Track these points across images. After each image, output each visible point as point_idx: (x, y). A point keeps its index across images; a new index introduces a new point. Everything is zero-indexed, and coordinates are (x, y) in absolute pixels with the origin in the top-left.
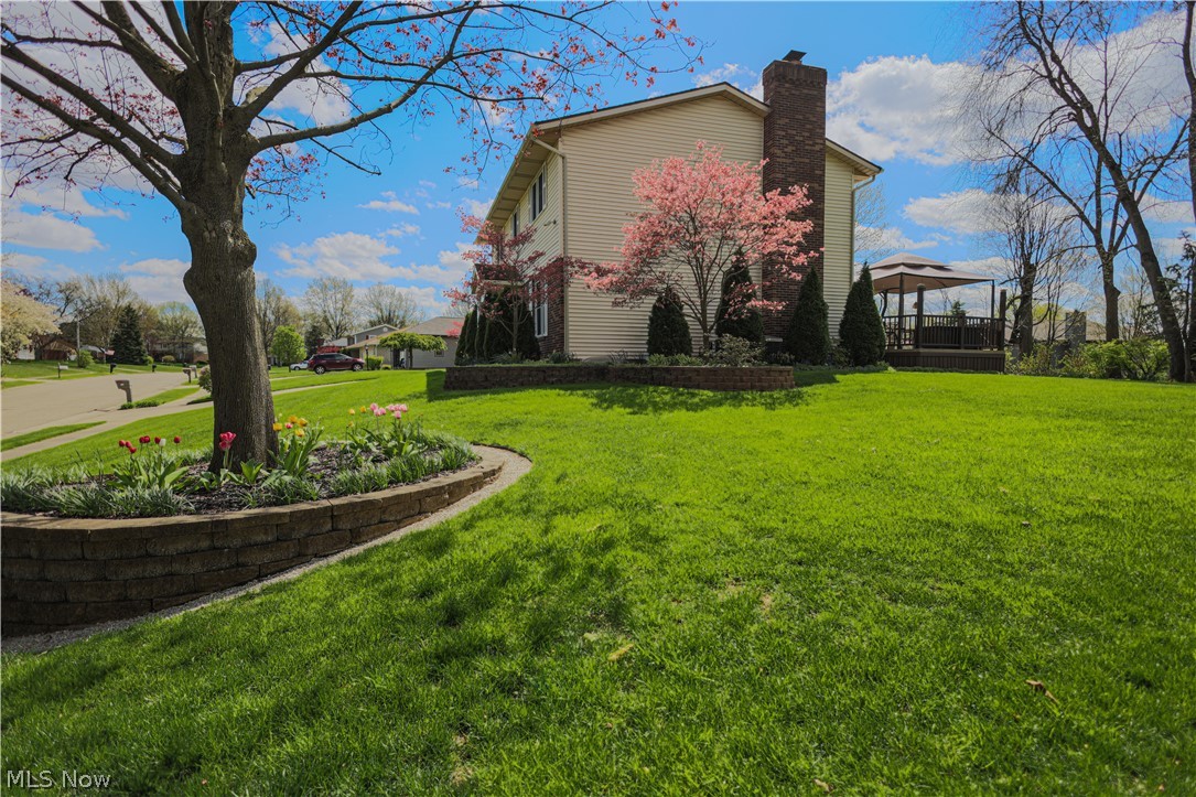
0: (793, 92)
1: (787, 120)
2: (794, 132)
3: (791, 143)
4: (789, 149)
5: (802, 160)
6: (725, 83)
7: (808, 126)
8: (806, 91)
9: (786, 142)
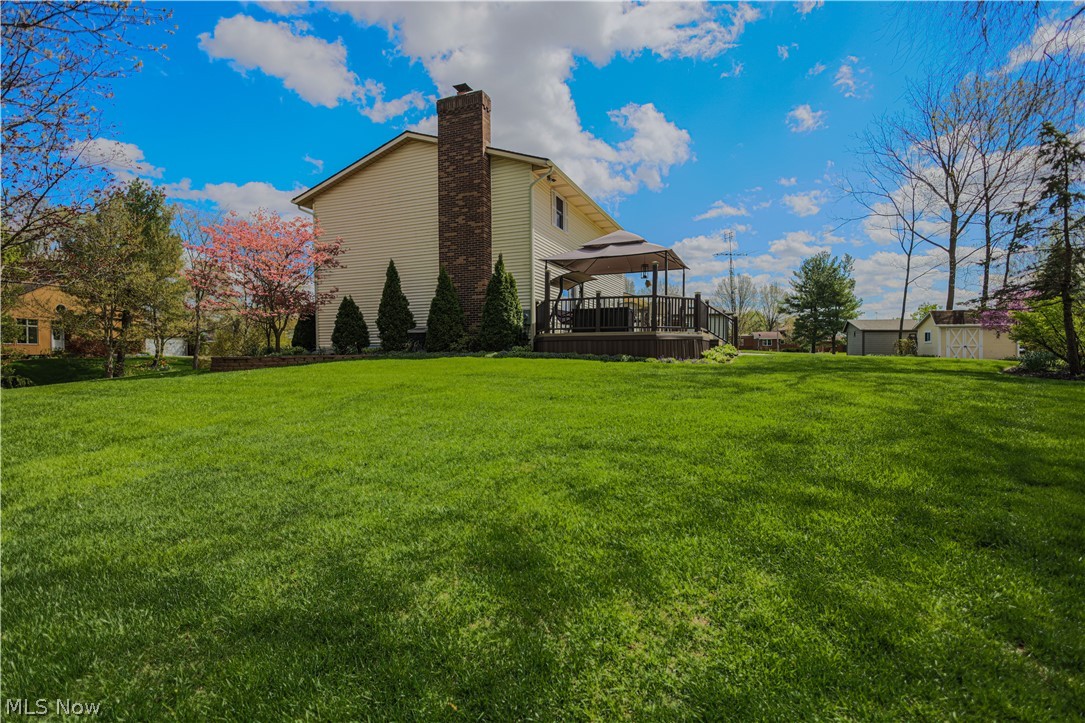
0: (453, 120)
1: (448, 146)
2: (455, 154)
3: (452, 164)
4: (450, 169)
5: (462, 175)
6: (407, 131)
7: (466, 145)
8: (464, 116)
9: (448, 164)
